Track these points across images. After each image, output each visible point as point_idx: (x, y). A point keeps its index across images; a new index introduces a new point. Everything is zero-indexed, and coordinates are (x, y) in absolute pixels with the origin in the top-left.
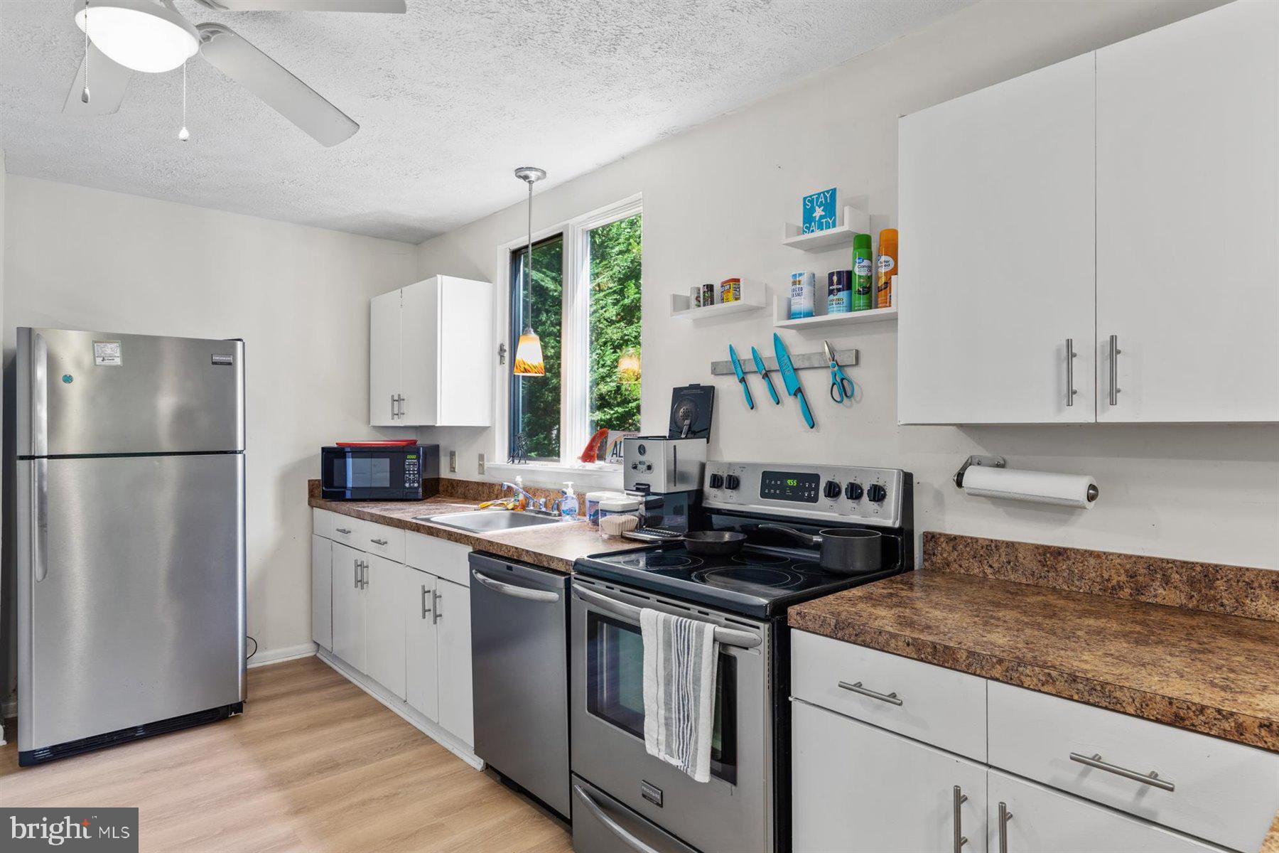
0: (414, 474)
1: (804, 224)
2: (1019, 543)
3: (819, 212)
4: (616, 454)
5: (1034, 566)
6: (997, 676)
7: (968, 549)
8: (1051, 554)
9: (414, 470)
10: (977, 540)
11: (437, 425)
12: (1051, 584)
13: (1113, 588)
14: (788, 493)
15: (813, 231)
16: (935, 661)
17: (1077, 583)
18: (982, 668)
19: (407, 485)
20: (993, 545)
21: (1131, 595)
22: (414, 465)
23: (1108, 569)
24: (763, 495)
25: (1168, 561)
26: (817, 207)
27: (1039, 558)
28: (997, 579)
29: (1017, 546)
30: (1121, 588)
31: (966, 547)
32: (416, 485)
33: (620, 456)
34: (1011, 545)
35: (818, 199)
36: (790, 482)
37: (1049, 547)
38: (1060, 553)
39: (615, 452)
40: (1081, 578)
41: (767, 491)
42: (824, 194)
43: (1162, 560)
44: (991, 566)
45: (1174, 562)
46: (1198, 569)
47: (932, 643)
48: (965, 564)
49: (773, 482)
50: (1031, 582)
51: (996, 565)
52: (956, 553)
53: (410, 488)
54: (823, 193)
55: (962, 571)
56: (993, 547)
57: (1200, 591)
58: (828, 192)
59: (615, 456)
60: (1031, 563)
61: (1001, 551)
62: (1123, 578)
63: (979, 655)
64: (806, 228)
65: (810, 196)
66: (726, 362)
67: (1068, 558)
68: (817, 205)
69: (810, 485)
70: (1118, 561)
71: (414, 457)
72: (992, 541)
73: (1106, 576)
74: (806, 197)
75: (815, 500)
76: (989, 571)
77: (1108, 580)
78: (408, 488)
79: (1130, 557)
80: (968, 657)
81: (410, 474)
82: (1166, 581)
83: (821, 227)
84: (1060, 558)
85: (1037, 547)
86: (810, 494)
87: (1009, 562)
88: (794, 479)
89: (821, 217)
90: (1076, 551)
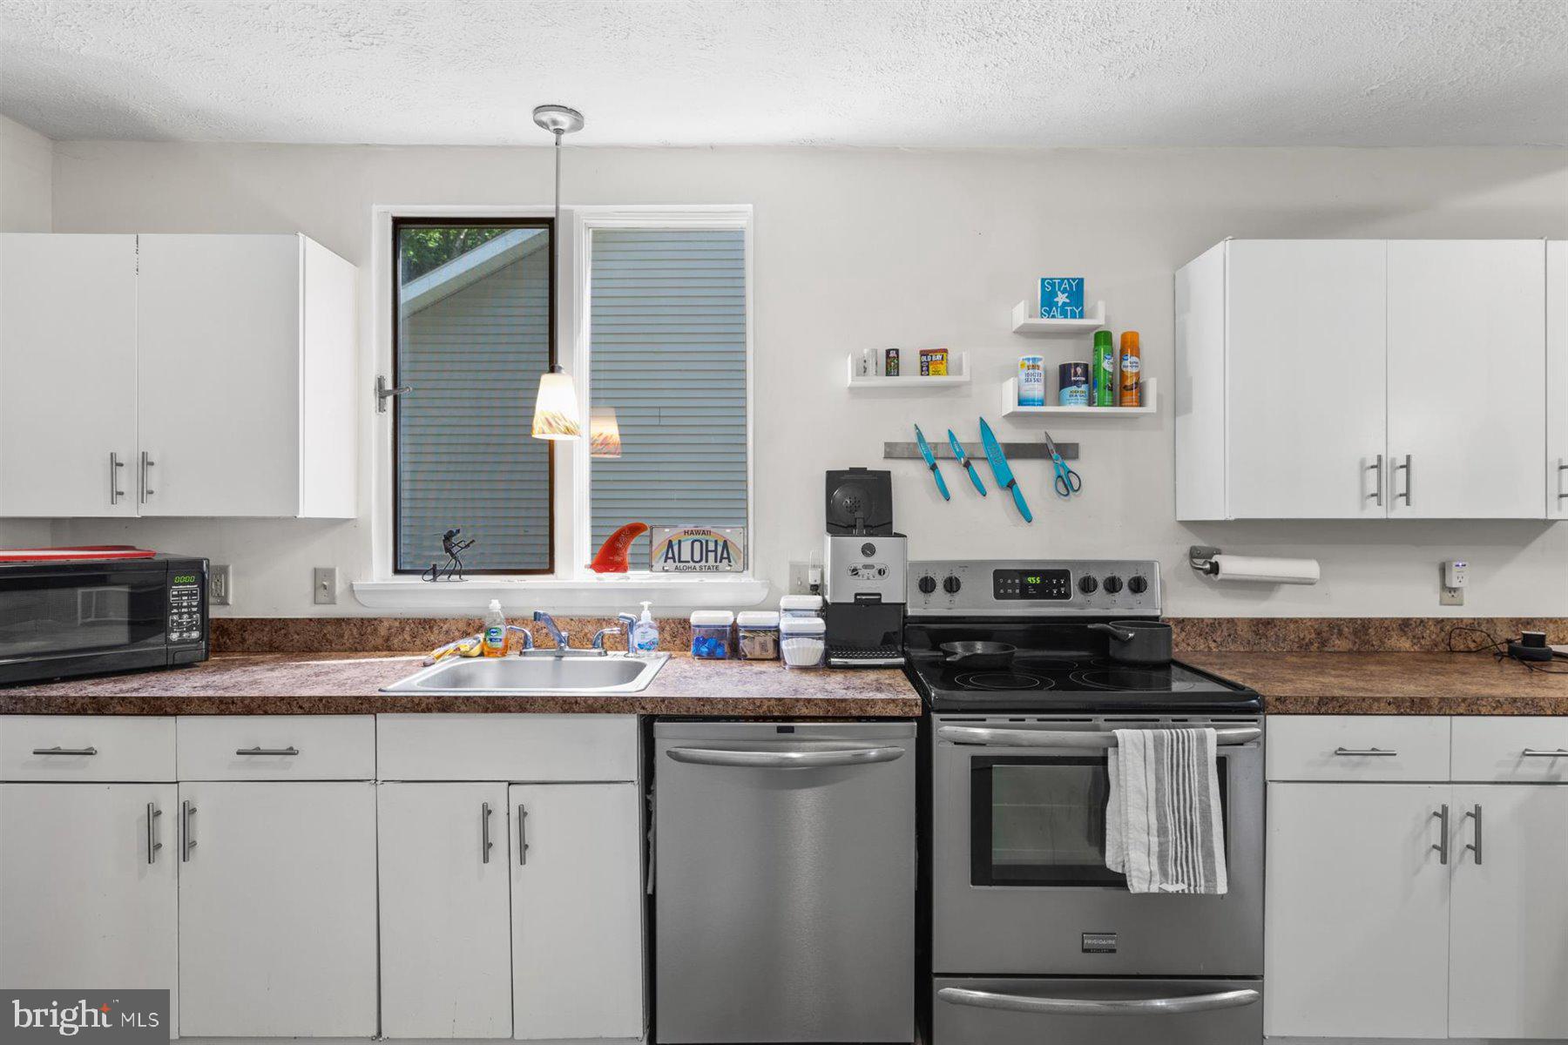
0: (190, 614)
1: (1042, 307)
2: (1238, 619)
3: (1061, 298)
4: (673, 558)
5: (1250, 636)
6: (1462, 711)
7: (1195, 629)
8: (1262, 624)
9: (189, 606)
10: (1202, 620)
11: (299, 516)
12: (1263, 647)
13: (1307, 645)
14: (1031, 591)
15: (1053, 317)
16: (1413, 712)
17: (1282, 645)
18: (1451, 708)
19: (174, 636)
20: (1217, 622)
21: (1318, 648)
22: (191, 595)
23: (1303, 630)
24: (998, 596)
25: (1341, 619)
26: (1059, 293)
27: (1253, 628)
28: (1220, 651)
29: (1236, 621)
30: (1312, 644)
31: (1192, 627)
32: (195, 635)
33: (680, 561)
34: (1231, 621)
35: (1060, 284)
36: (1031, 580)
37: (1261, 619)
38: (1269, 623)
39: (670, 555)
40: (1285, 640)
41: (1002, 591)
42: (1069, 283)
43: (1337, 619)
44: (1215, 641)
45: (1344, 619)
46: (1359, 622)
47: (1411, 698)
48: (1192, 642)
49: (1009, 581)
50: (1247, 649)
51: (1219, 640)
52: (1184, 634)
53: (181, 642)
54: (1068, 279)
55: (1190, 649)
56: (1216, 624)
57: (1360, 638)
58: (1074, 280)
59: (669, 561)
60: (1245, 633)
61: (1223, 626)
62: (1313, 636)
63: (1448, 699)
64: (1045, 311)
65: (1051, 279)
66: (909, 444)
67: (1275, 626)
68: (1059, 290)
69: (1058, 582)
70: (1310, 623)
71: (192, 579)
72: (1215, 619)
73: (1302, 636)
74: (1046, 279)
75: (1067, 596)
76: (1213, 645)
77: (1303, 639)
78: (174, 643)
79: (1318, 619)
80: (1439, 703)
81: (180, 615)
82: (1340, 633)
83: (1064, 315)
84: (1270, 626)
85: (1252, 620)
86: (1059, 591)
87: (1230, 635)
88: (1036, 576)
89: (1065, 304)
90: (1281, 620)
